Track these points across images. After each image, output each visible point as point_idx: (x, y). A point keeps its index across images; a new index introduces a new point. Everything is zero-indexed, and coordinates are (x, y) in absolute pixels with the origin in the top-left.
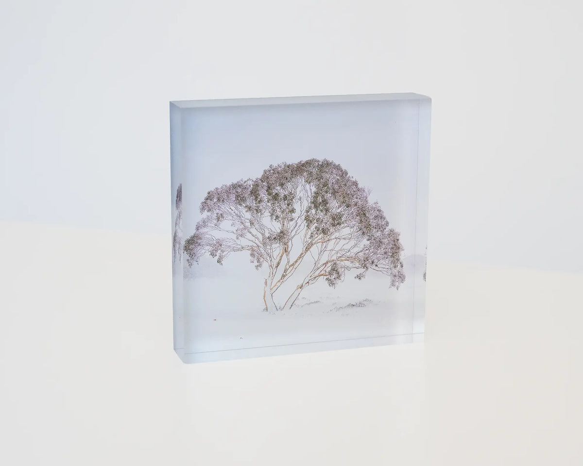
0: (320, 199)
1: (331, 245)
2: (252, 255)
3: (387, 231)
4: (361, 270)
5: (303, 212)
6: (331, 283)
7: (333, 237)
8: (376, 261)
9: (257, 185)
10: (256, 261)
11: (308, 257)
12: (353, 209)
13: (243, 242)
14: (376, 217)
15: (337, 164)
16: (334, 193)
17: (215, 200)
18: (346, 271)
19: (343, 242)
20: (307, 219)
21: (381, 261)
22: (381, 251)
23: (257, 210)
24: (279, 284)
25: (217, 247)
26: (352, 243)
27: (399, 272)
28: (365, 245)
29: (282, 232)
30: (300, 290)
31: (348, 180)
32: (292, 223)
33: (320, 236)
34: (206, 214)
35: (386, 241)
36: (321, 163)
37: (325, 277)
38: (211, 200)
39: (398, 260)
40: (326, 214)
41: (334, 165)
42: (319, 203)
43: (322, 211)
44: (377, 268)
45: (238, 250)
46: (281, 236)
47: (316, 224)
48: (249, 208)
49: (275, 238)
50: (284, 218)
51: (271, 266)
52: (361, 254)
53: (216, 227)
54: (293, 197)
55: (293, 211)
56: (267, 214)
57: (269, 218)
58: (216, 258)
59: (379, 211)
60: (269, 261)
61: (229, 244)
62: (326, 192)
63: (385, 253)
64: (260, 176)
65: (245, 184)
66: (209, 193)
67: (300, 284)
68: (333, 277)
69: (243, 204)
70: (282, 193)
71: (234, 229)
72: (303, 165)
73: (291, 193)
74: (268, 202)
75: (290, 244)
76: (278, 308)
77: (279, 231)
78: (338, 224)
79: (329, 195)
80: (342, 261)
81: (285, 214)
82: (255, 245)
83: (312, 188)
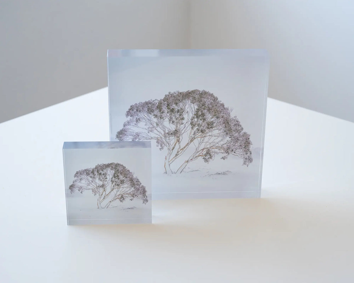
0: (200, 113)
1: (206, 139)
2: (157, 142)
3: (242, 134)
4: (225, 154)
5: (189, 120)
6: (206, 160)
7: (208, 135)
8: (234, 150)
9: (161, 103)
10: (159, 146)
11: (191, 145)
12: (221, 120)
13: (152, 135)
14: (235, 125)
15: (211, 93)
16: (209, 110)
17: (135, 111)
18: (216, 154)
19: (214, 138)
20: (191, 123)
21: (238, 150)
22: (238, 144)
23: (161, 117)
24: (174, 159)
25: (136, 137)
26: (220, 139)
27: (249, 157)
28: (228, 140)
29: (176, 130)
30: (186, 163)
31: (218, 103)
32: (182, 126)
33: (200, 134)
34: (129, 118)
35: (241, 139)
36: (201, 92)
37: (202, 157)
38: (132, 110)
39: (248, 150)
40: (204, 122)
41: (209, 94)
42: (199, 115)
43: (201, 120)
44: (235, 154)
46: (176, 133)
47: (197, 127)
48: (156, 116)
49: (171, 134)
50: (177, 123)
51: (169, 149)
52: (225, 145)
53: (136, 125)
54: (183, 111)
55: (183, 119)
56: (167, 120)
57: (168, 122)
59: (237, 121)
60: (168, 146)
61: (144, 135)
62: (204, 109)
63: (241, 146)
64: (162, 98)
65: (153, 102)
66: (131, 106)
67: (187, 160)
68: (207, 157)
69: (152, 114)
70: (177, 108)
71: (147, 127)
72: (190, 93)
73: (182, 109)
74: (168, 113)
75: (181, 137)
76: (173, 172)
77: (174, 130)
78: (211, 128)
79: (206, 111)
80: (213, 148)
81: (178, 121)
82: (159, 137)
83: (195, 107)
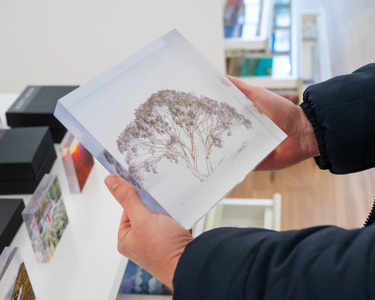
0: (174, 110)
1: (201, 128)
2: (168, 158)
3: (220, 106)
4: (227, 130)
5: (172, 121)
6: (220, 146)
7: (198, 124)
8: (229, 122)
9: (138, 123)
10: (173, 160)
11: (195, 140)
12: (194, 105)
13: (158, 154)
14: (208, 102)
15: (166, 90)
16: (178, 103)
17: (124, 143)
18: (221, 136)
19: (205, 123)
20: (177, 123)
21: (231, 120)
22: (226, 116)
23: (149, 135)
24: (195, 163)
25: (147, 166)
26: (210, 120)
27: (244, 120)
28: (216, 118)
29: (172, 137)
30: (208, 159)
31: (178, 94)
32: (172, 130)
33: (192, 127)
34: (125, 153)
35: (224, 110)
36: (158, 94)
37: (214, 145)
38: (121, 144)
39: (238, 115)
40: (184, 115)
41: (165, 91)
42: (176, 113)
43: (180, 115)
44: (233, 125)
45: (159, 160)
46: (173, 139)
47: (184, 123)
48: (144, 136)
49: (171, 142)
50: (166, 130)
51: (183, 157)
52: (219, 123)
53: (136, 156)
54: (161, 118)
55: (167, 124)
56: (156, 133)
57: (159, 134)
58: (152, 171)
59: (206, 98)
60: (180, 155)
61: (152, 160)
62: (174, 105)
63: (229, 115)
64: (135, 118)
65: (131, 126)
66: (117, 142)
67: (205, 156)
68: (218, 143)
69: (140, 136)
70: (154, 119)
71: (147, 151)
72: (151, 100)
73: (158, 116)
75: (181, 140)
76: (207, 176)
77: (170, 138)
78: (194, 116)
79: (177, 106)
80: (213, 132)
81: (164, 128)
82: (165, 152)
83: (165, 108)
